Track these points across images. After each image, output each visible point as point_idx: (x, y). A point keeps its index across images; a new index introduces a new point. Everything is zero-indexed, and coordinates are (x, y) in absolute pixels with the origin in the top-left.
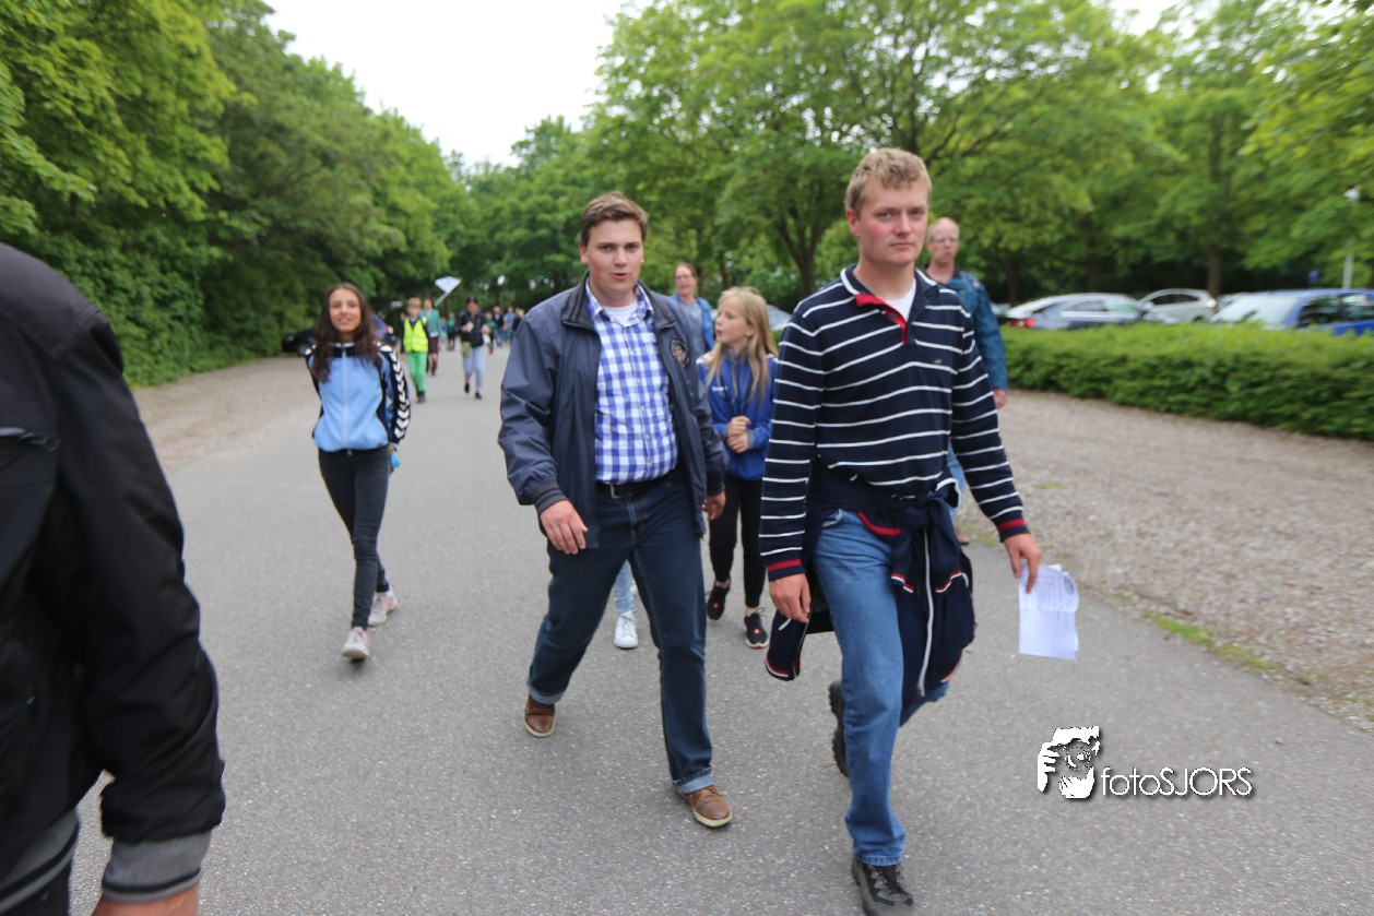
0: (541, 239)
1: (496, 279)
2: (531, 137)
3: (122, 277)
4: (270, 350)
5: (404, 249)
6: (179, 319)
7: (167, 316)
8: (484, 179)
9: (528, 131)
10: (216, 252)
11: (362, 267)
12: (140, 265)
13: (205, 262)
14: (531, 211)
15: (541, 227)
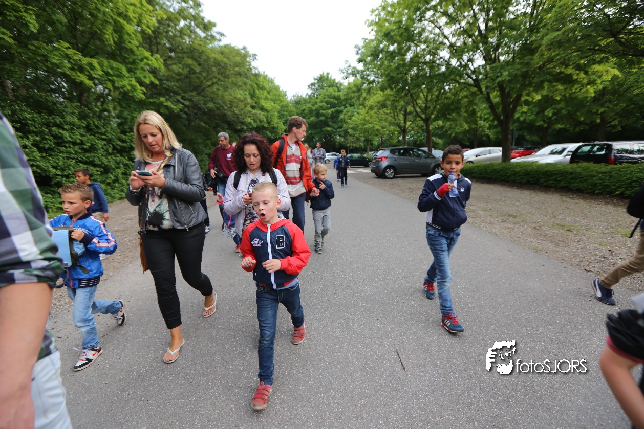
0: (321, 121)
2: (316, 81)
8: (297, 100)
9: (315, 79)
14: (316, 110)
15: (321, 116)
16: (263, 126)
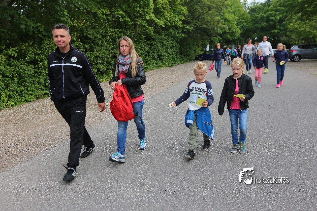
1: (255, 38)
3: (165, 42)
4: (192, 60)
5: (227, 31)
6: (174, 51)
7: (172, 51)
10: (183, 35)
11: (216, 36)
12: (168, 39)
13: (181, 38)
15: (270, 22)
16: (225, 32)
